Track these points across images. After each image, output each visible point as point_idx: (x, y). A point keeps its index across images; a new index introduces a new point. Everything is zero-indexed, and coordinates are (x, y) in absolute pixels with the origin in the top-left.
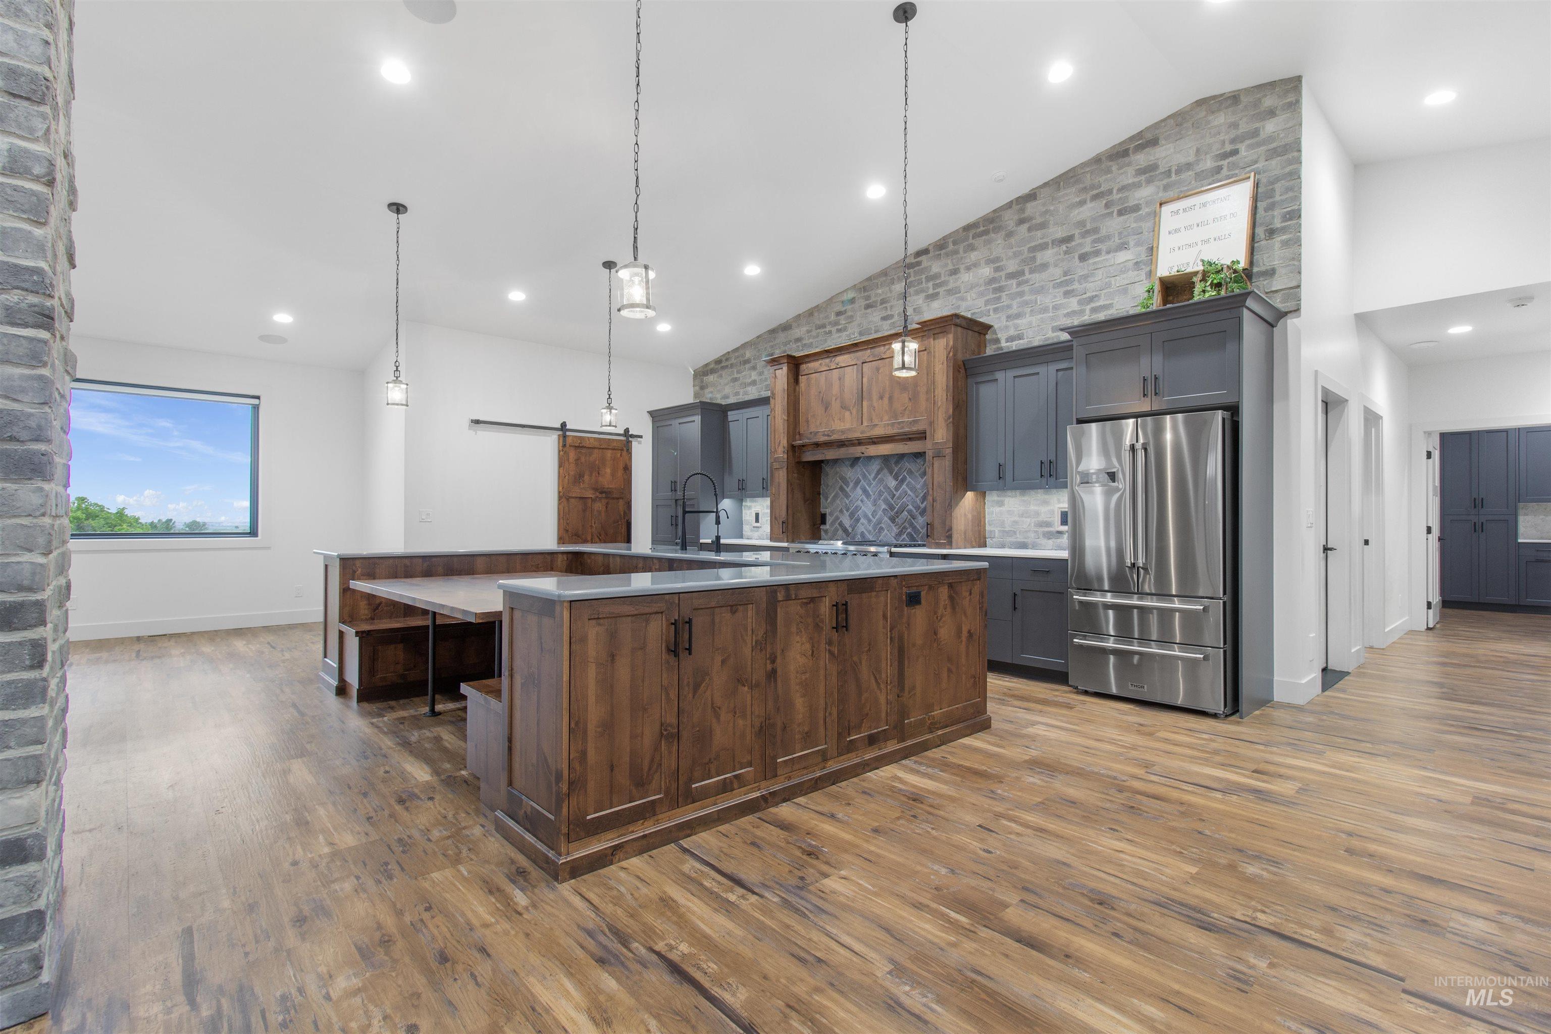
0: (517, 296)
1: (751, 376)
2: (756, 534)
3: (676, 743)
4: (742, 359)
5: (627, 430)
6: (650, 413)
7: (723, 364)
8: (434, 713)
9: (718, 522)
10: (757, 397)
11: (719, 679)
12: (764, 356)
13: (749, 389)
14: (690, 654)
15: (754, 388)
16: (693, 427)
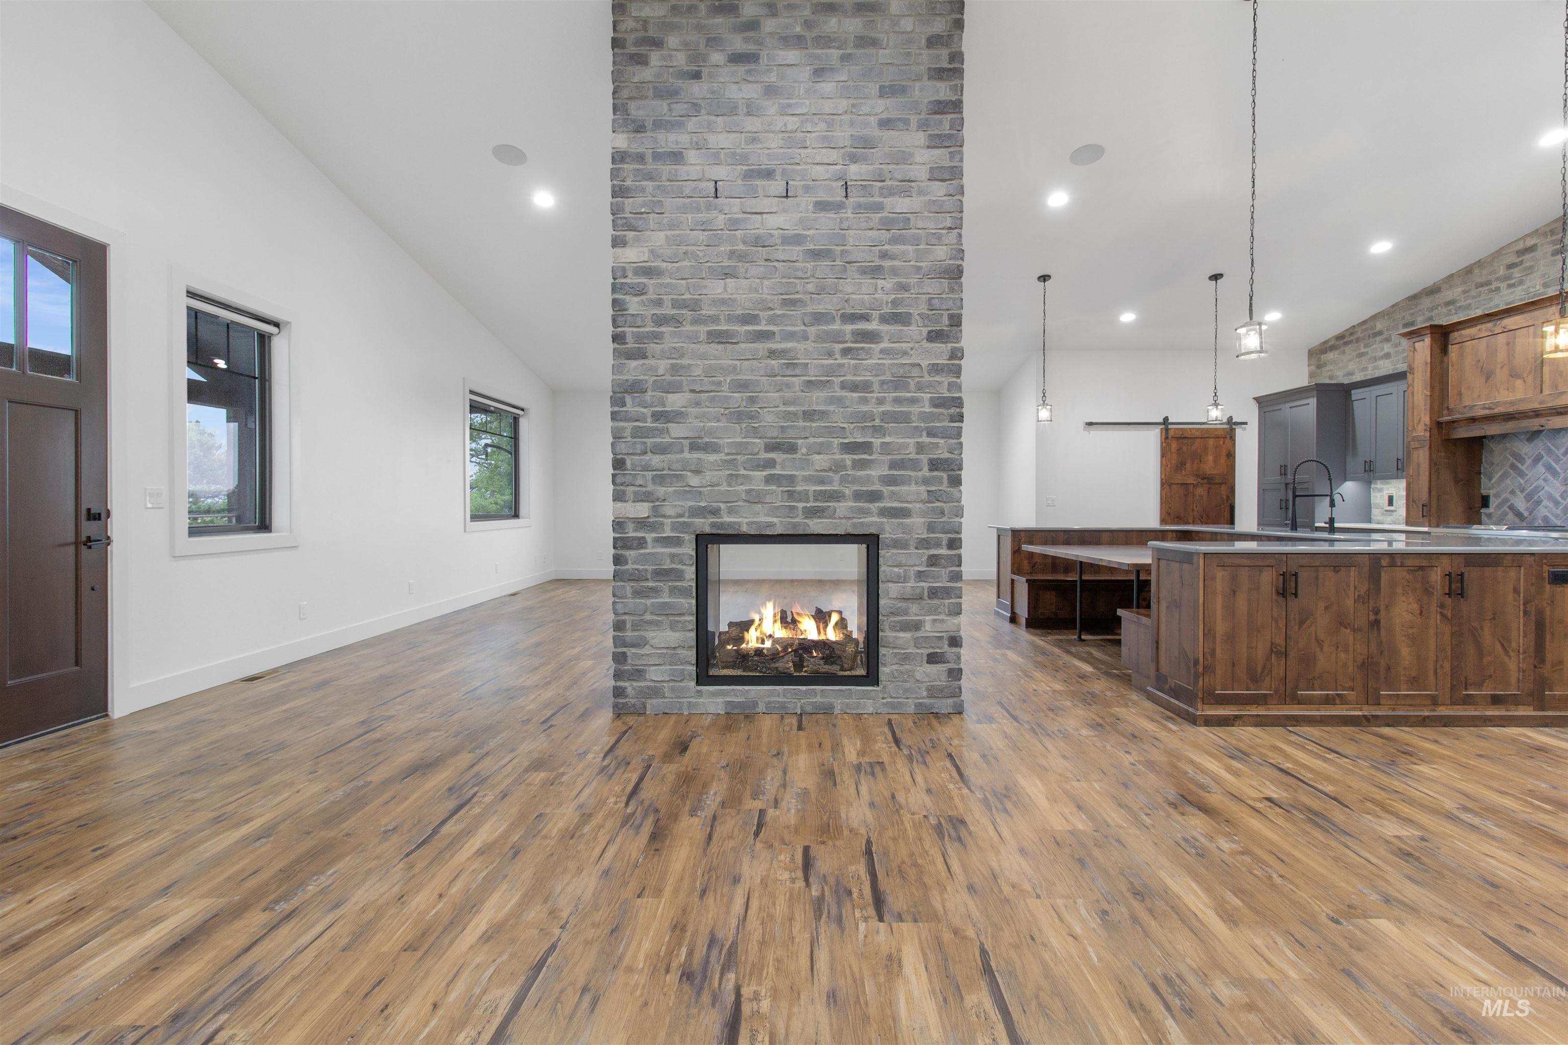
0: (1128, 317)
1: (1383, 349)
2: (1389, 519)
3: (1284, 659)
4: (1370, 332)
5: (1231, 418)
6: (1257, 399)
7: (1345, 340)
8: (1080, 639)
9: (1332, 504)
10: (1391, 372)
11: (1322, 621)
12: (1401, 326)
13: (1381, 363)
14: (1296, 597)
15: (1387, 361)
16: (1309, 409)
